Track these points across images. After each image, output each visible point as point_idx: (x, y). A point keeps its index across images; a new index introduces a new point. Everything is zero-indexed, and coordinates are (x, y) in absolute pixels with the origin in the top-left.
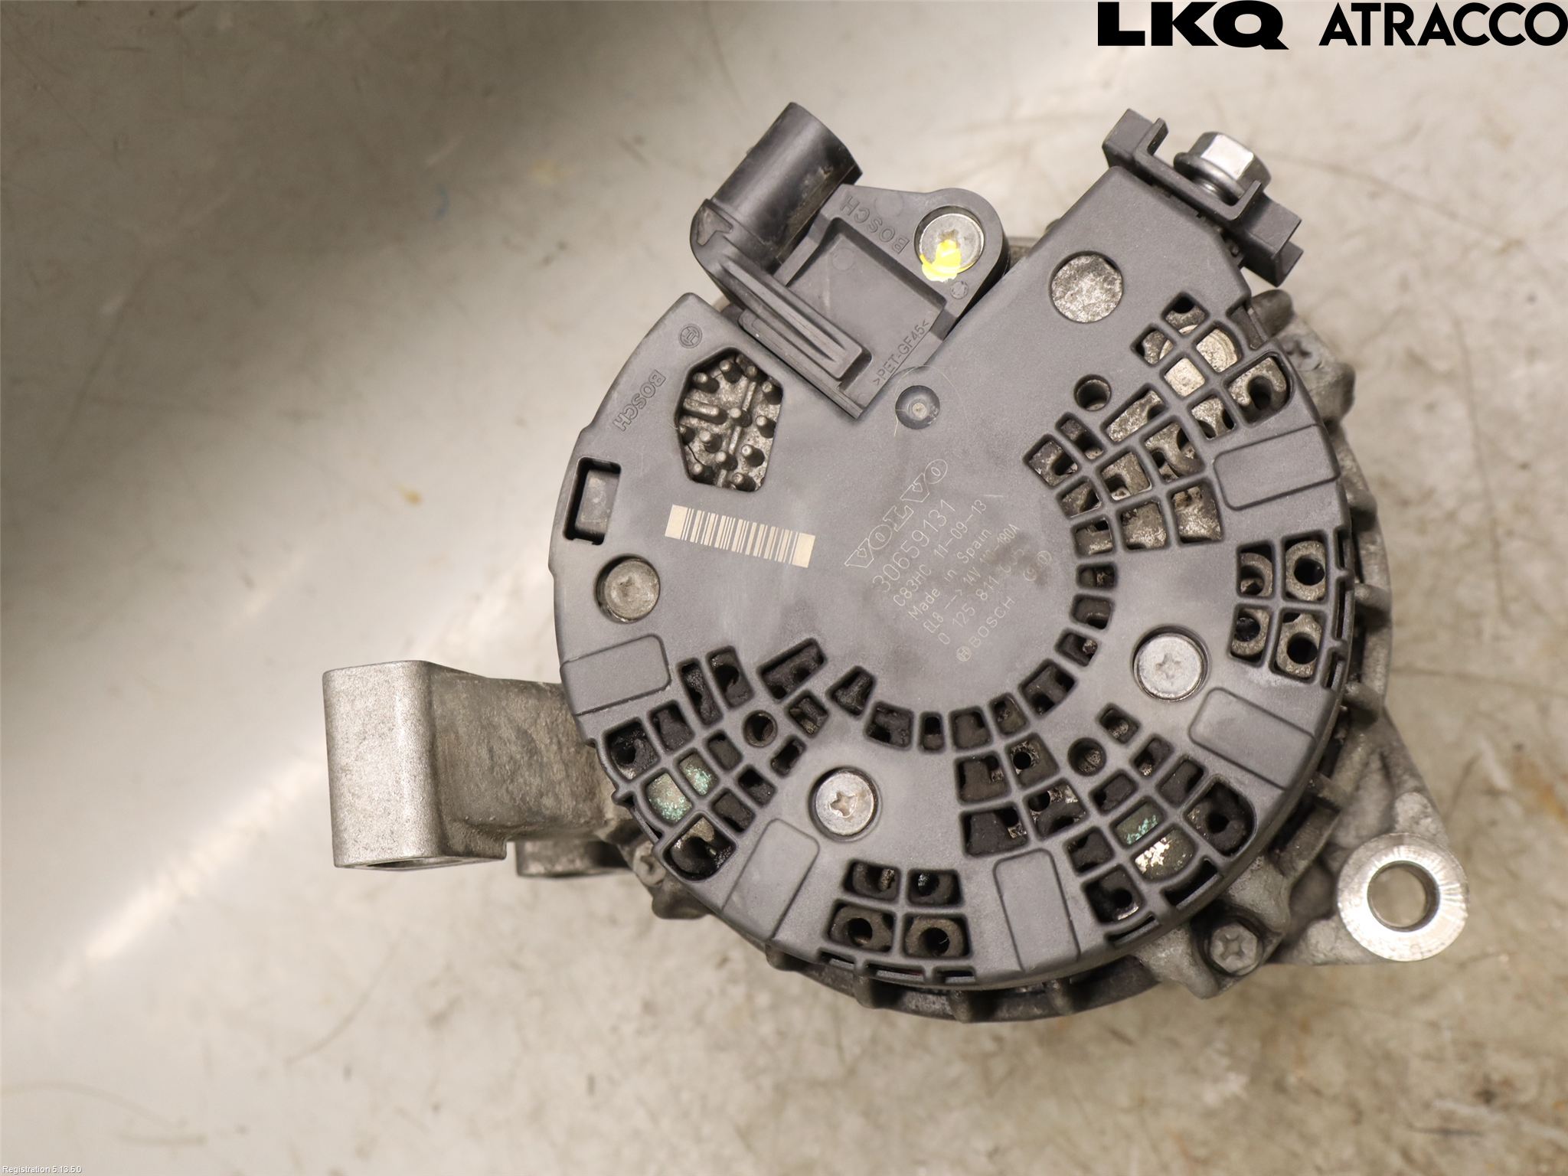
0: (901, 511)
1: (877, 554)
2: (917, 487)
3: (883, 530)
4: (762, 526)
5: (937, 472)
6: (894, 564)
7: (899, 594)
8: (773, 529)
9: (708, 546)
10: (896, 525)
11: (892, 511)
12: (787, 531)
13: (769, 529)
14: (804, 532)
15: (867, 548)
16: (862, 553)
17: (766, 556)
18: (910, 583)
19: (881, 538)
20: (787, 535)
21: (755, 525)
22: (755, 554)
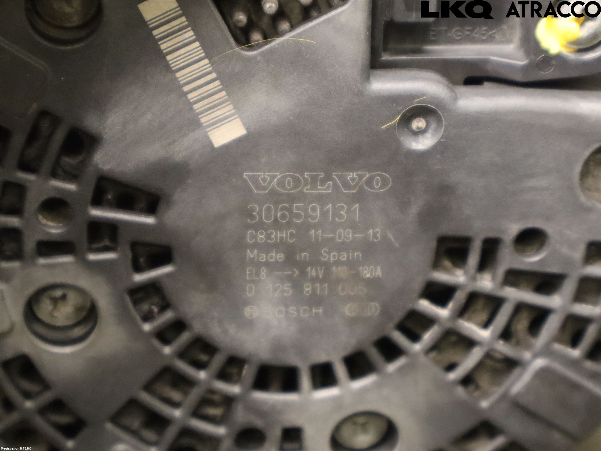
0: (323, 181)
1: (273, 192)
2: (353, 179)
3: (297, 181)
4: (217, 83)
5: (377, 184)
6: (276, 210)
7: (256, 232)
8: (224, 93)
9: (162, 51)
10: (309, 187)
11: (318, 175)
12: (231, 107)
13: (220, 91)
14: (242, 121)
15: (271, 182)
16: (264, 180)
17: (195, 107)
18: (272, 233)
19: (289, 183)
20: (228, 109)
21: (214, 75)
22: (190, 96)
